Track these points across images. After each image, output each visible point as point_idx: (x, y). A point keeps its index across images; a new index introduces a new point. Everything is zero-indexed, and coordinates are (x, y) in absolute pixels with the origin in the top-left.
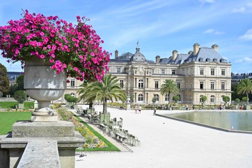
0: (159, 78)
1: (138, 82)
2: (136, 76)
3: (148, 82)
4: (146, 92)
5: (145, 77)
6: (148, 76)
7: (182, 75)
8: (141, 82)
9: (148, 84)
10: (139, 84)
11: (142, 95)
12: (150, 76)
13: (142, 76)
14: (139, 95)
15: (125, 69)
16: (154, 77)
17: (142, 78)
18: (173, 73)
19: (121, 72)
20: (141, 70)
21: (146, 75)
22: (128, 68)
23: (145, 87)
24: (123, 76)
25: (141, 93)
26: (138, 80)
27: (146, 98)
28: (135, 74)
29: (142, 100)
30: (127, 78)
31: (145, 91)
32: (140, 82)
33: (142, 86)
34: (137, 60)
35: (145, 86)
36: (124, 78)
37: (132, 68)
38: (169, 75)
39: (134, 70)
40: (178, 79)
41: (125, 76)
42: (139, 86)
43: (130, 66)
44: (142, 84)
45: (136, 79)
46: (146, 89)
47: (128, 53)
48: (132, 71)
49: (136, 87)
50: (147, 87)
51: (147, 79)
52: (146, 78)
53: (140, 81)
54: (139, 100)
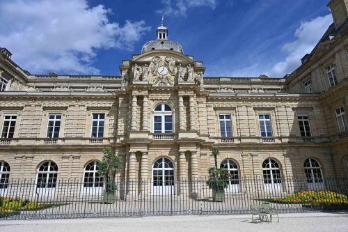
0: (233, 104)
1: (148, 111)
3: (188, 109)
4: (182, 149)
5: (176, 91)
8: (163, 113)
9: (188, 118)
10: (158, 119)
11: (169, 163)
13: (166, 91)
14: (158, 163)
16: (213, 100)
17: (167, 97)
23: (178, 130)
25: (165, 152)
26: (148, 104)
27: (184, 175)
29: (170, 180)
30: (118, 104)
32: (158, 113)
33: (168, 127)
35: (178, 124)
36: (109, 104)
42: (158, 126)
44: (168, 118)
45: (142, 98)
46: (181, 136)
50: (189, 129)
51: (186, 98)
52: (181, 93)
53: (159, 108)
54: (157, 182)
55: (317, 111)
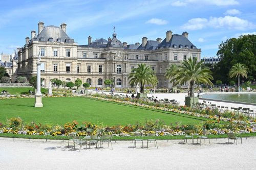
0: (135, 64)
1: (116, 67)
2: (115, 61)
3: (125, 67)
5: (123, 62)
6: (126, 62)
7: (155, 61)
8: (119, 67)
9: (125, 69)
10: (118, 69)
11: (120, 80)
12: (127, 62)
14: (118, 80)
15: (102, 54)
16: (130, 62)
17: (120, 63)
18: (146, 59)
19: (98, 57)
20: (119, 56)
21: (124, 60)
22: (106, 54)
24: (102, 61)
25: (119, 77)
26: (116, 65)
27: (124, 83)
28: (113, 60)
29: (120, 84)
30: (106, 63)
31: (123, 76)
33: (120, 71)
34: (114, 46)
35: (123, 71)
36: (103, 63)
37: (111, 53)
38: (143, 60)
39: (113, 56)
40: (153, 64)
41: (103, 61)
42: (118, 71)
43: (109, 52)
44: (120, 69)
45: (115, 64)
46: (124, 74)
47: (102, 39)
48: (110, 57)
49: (115, 72)
50: (125, 72)
51: (125, 64)
54: (117, 84)
55: (157, 66)
